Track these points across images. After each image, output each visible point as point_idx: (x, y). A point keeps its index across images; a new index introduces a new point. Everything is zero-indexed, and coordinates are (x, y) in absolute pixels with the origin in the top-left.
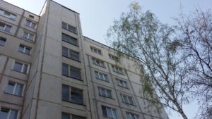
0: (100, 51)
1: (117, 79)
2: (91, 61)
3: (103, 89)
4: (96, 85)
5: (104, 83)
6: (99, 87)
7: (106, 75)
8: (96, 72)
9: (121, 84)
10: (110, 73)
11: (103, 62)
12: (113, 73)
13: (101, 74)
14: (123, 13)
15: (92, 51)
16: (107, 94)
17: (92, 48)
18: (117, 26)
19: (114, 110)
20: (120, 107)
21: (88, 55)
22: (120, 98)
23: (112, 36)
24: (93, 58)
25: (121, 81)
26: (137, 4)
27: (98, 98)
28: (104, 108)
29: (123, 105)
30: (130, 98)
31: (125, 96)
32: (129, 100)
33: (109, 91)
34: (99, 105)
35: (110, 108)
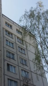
0: (11, 26)
1: (19, 47)
2: (5, 33)
3: (10, 53)
4: (5, 50)
5: (11, 49)
6: (7, 51)
7: (12, 44)
8: (7, 40)
9: (21, 51)
10: (16, 43)
11: (12, 34)
12: (17, 42)
13: (10, 42)
14: (32, 8)
15: (6, 25)
16: (11, 56)
17: (6, 23)
18: (26, 15)
19: (15, 67)
20: (18, 66)
21: (3, 28)
22: (19, 60)
23: (22, 22)
24: (6, 31)
25: (22, 49)
26: (42, 3)
27: (6, 58)
28: (8, 65)
29: (20, 65)
30: (25, 61)
31: (22, 59)
32: (25, 62)
33: (13, 54)
34: (6, 63)
35: (12, 66)
